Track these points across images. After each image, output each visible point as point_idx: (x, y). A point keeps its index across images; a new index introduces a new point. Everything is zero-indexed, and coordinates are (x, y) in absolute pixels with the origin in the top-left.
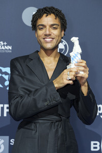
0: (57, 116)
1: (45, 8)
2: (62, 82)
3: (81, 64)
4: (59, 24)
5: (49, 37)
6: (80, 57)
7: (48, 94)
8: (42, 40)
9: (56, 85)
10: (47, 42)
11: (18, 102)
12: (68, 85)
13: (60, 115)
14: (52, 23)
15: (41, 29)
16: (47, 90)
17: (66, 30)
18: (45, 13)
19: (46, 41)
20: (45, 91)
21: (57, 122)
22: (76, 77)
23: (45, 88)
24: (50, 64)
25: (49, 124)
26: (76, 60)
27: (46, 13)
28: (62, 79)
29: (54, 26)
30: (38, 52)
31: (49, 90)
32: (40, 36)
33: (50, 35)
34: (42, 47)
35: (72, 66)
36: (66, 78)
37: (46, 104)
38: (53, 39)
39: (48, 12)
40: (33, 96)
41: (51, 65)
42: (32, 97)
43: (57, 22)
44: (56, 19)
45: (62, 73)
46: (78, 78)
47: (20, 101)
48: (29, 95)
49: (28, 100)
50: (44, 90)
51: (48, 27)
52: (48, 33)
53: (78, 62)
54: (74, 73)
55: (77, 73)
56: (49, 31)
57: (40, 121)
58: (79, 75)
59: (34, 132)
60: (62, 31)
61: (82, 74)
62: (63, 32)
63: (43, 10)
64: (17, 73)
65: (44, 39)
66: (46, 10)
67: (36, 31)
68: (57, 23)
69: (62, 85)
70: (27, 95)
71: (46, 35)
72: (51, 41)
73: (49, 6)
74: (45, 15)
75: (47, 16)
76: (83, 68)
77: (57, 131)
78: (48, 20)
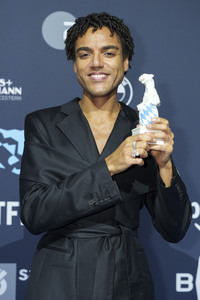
0: (113, 225)
1: (91, 17)
2: (121, 160)
3: (158, 126)
4: (119, 46)
5: (100, 71)
6: (156, 112)
7: (96, 185)
8: (86, 78)
9: (111, 167)
10: (95, 82)
11: (37, 198)
12: (134, 166)
13: (118, 223)
14: (105, 44)
15: (84, 57)
16: (93, 176)
17: (133, 57)
18: (91, 25)
19: (94, 79)
20: (90, 178)
21: (112, 236)
22: (150, 152)
23: (89, 172)
24: (101, 124)
25: (97, 241)
26: (148, 119)
27: (93, 25)
28: (123, 155)
29: (110, 51)
30: (79, 100)
31: (97, 176)
32: (82, 70)
33: (101, 67)
34: (87, 92)
35: (142, 130)
36: (130, 154)
37: (91, 202)
38: (107, 75)
39: (98, 22)
40: (68, 186)
41: (103, 126)
42: (65, 190)
43: (114, 41)
44: (112, 36)
45: (122, 144)
46: (154, 153)
47: (42, 197)
48: (58, 184)
49: (56, 195)
50: (87, 175)
51: (97, 52)
52: (96, 63)
53: (152, 123)
54: (144, 145)
55: (150, 143)
56: (100, 60)
57: (80, 235)
58: (154, 147)
59: (68, 255)
60: (124, 60)
61: (160, 144)
62: (127, 62)
63: (86, 19)
64: (37, 141)
65: (90, 75)
66: (94, 20)
67: (75, 60)
68: (114, 45)
69: (121, 168)
70: (55, 186)
71: (93, 68)
72: (104, 78)
73: (99, 11)
74: (91, 29)
75: (94, 31)
76: (162, 134)
77: (112, 254)
78: (97, 39)
